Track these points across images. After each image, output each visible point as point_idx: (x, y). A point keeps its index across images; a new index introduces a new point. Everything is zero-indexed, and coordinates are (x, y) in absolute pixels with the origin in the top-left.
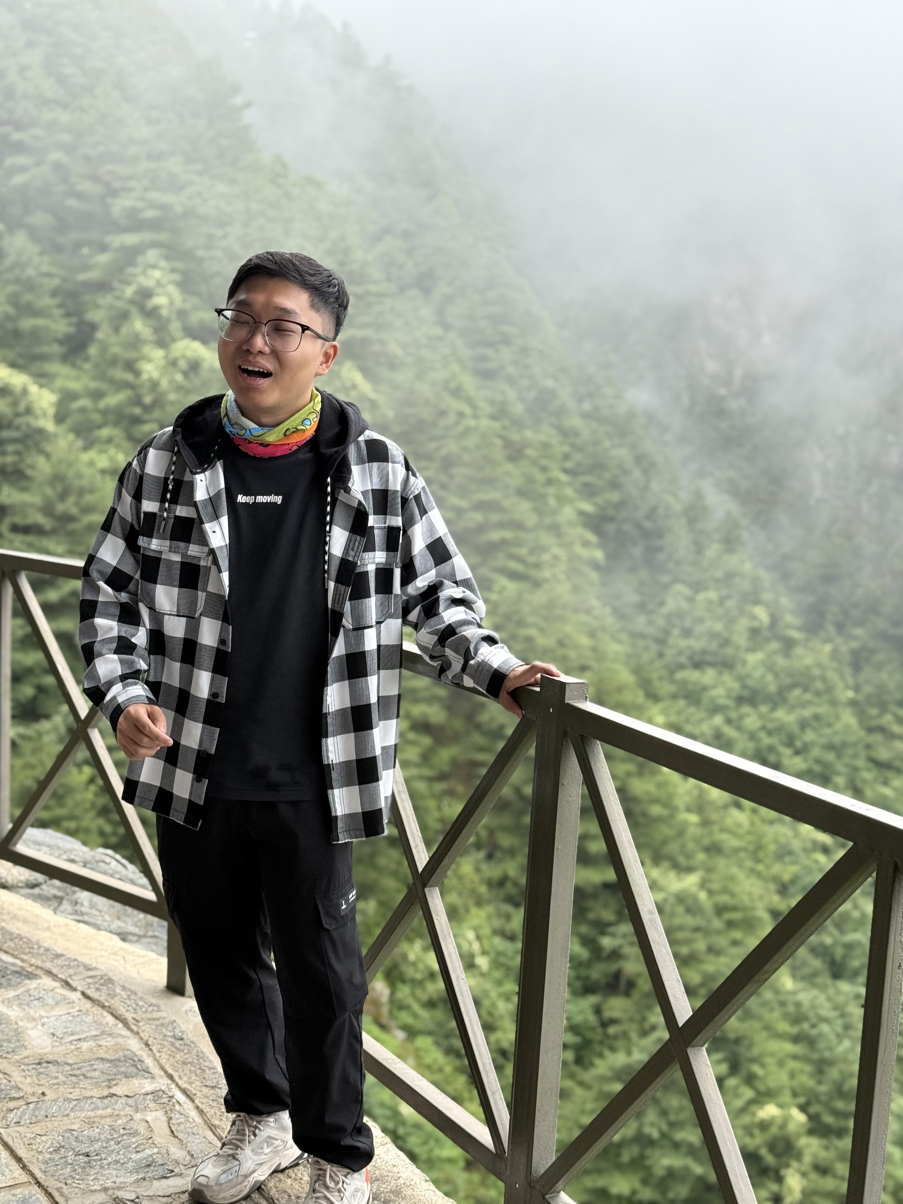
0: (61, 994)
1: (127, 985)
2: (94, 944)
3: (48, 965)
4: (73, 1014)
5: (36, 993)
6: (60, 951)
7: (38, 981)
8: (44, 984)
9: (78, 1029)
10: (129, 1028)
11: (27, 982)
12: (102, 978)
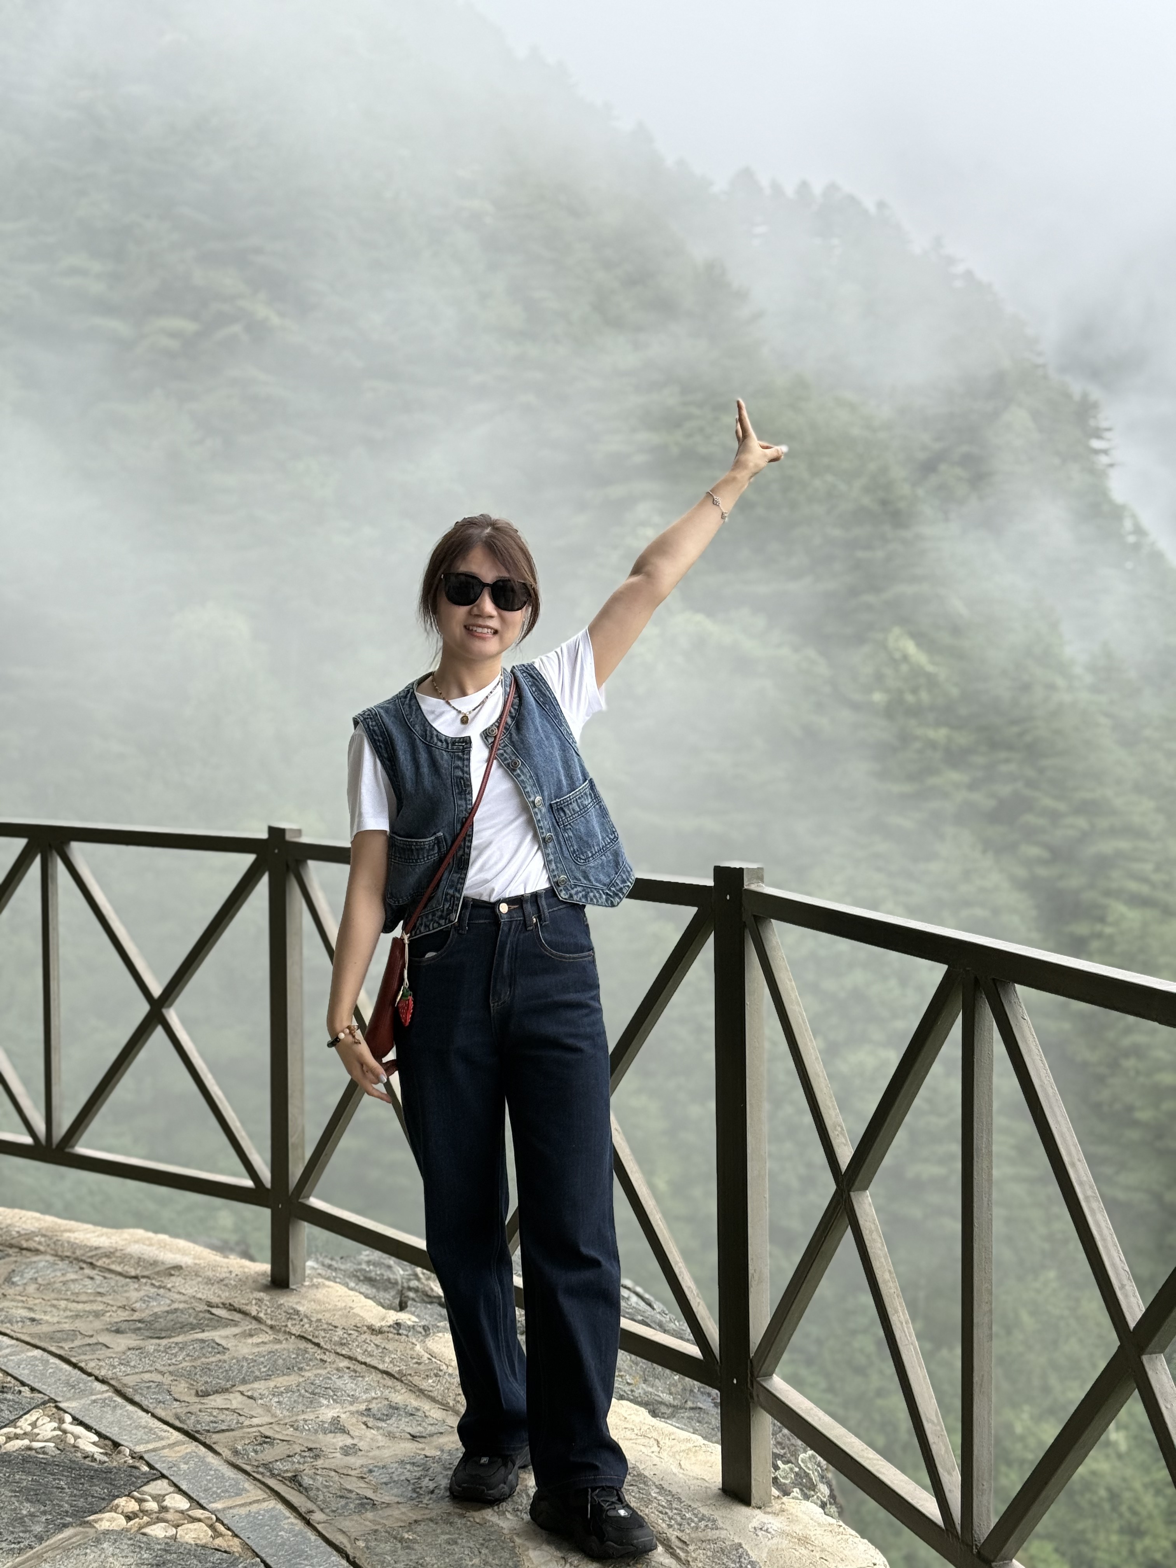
1: (665, 1485)
10: (674, 1555)
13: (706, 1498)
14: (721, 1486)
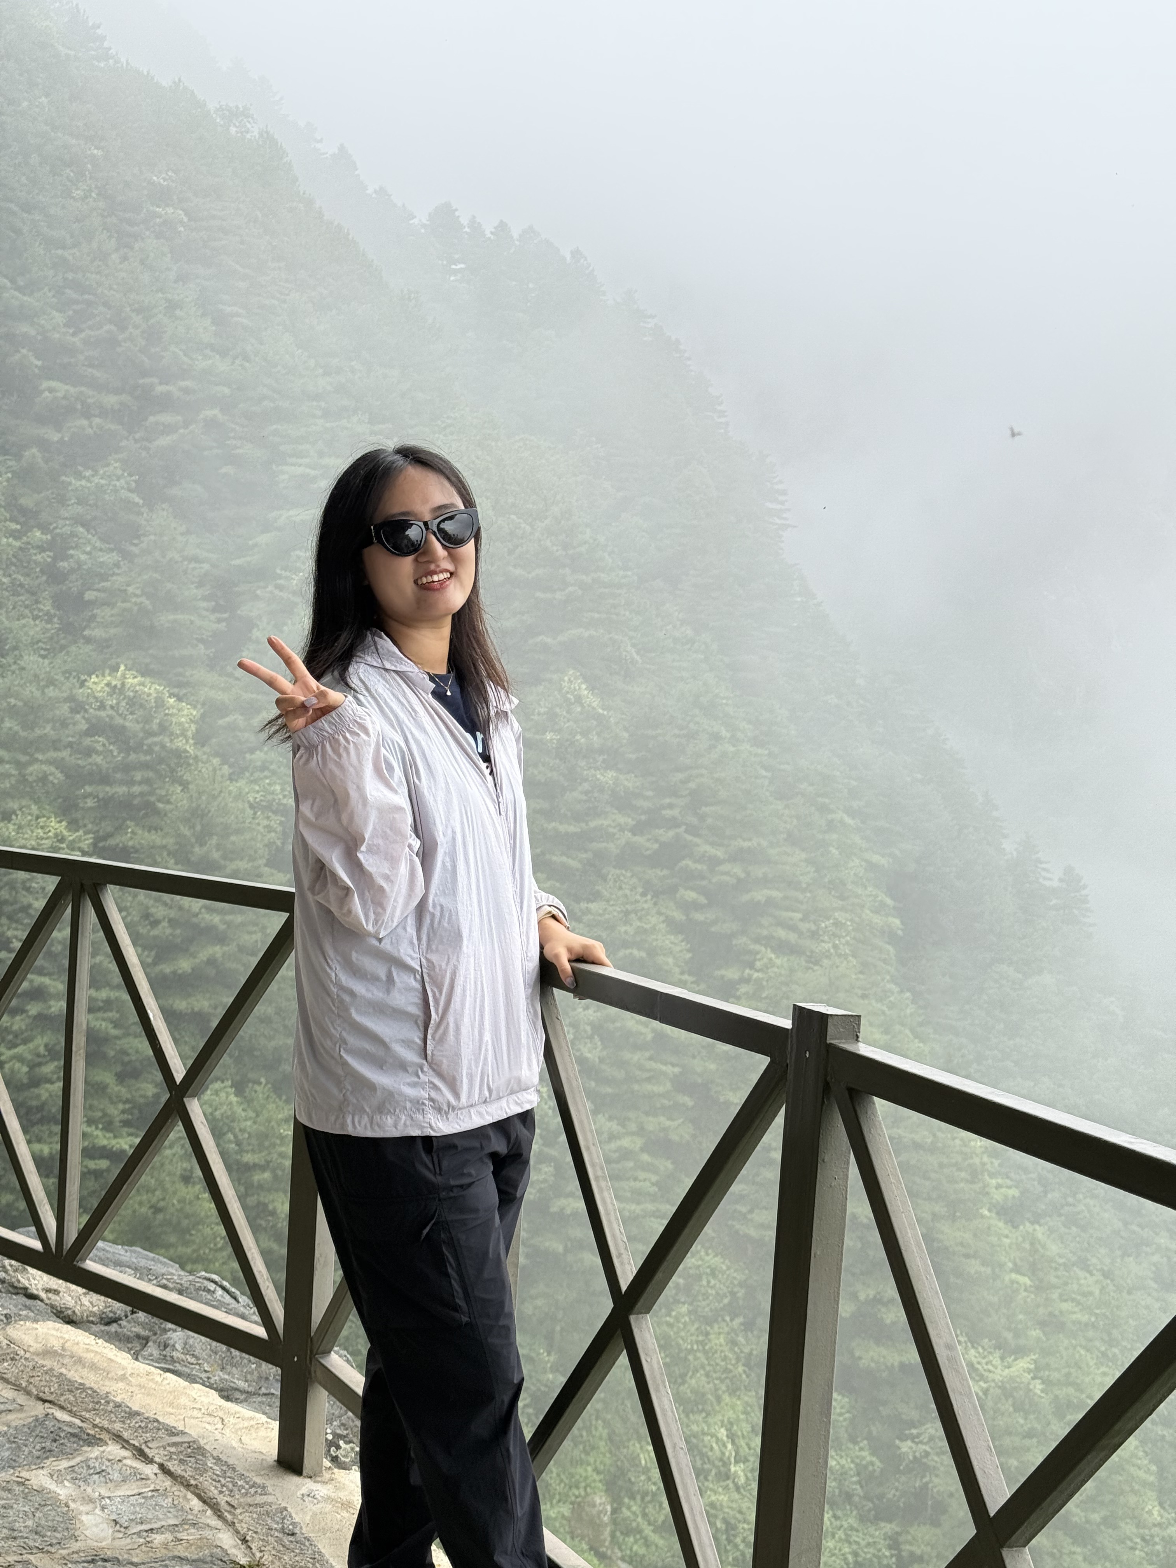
0: (131, 1467)
1: (224, 1458)
2: (183, 1400)
3: (117, 1426)
4: (145, 1495)
5: (97, 1465)
6: (135, 1408)
7: (101, 1449)
8: (109, 1452)
9: (150, 1516)
10: (220, 1517)
11: (85, 1448)
12: (189, 1447)
13: (261, 1468)
14: (276, 1458)
